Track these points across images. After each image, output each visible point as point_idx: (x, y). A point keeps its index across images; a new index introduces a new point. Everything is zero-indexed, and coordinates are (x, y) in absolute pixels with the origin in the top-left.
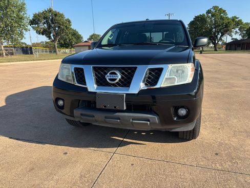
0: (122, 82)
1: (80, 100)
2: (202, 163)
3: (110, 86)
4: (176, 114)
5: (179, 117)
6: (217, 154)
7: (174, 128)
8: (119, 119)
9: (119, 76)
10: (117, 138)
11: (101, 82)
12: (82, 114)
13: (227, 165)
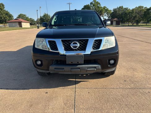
0: (80, 48)
1: (53, 60)
2: (121, 86)
3: (73, 51)
4: (109, 63)
5: (111, 65)
6: (125, 81)
7: (105, 71)
8: (80, 69)
9: (78, 45)
10: (72, 80)
11: (67, 48)
12: (55, 68)
13: (132, 85)
